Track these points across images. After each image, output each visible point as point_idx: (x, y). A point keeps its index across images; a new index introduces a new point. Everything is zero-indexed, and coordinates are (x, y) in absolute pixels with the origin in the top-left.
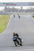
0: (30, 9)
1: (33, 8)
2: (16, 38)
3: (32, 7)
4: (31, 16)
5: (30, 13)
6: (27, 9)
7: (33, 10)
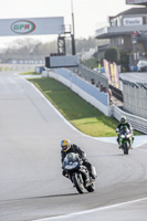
0: (18, 47)
1: (32, 42)
2: (77, 160)
3: (28, 40)
4: (24, 77)
5: (20, 66)
6: (6, 47)
7: (32, 51)
